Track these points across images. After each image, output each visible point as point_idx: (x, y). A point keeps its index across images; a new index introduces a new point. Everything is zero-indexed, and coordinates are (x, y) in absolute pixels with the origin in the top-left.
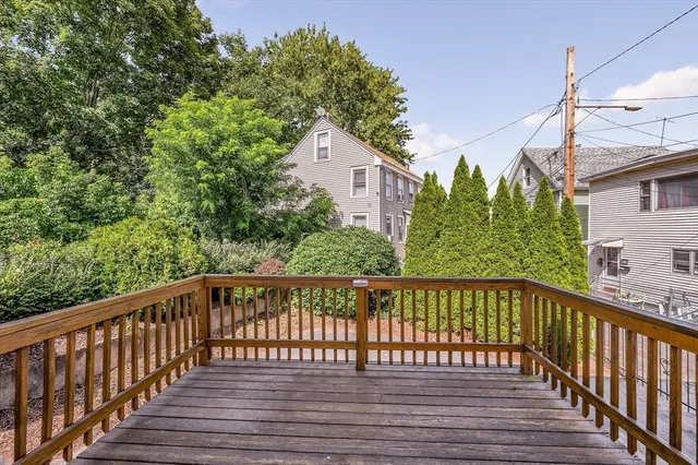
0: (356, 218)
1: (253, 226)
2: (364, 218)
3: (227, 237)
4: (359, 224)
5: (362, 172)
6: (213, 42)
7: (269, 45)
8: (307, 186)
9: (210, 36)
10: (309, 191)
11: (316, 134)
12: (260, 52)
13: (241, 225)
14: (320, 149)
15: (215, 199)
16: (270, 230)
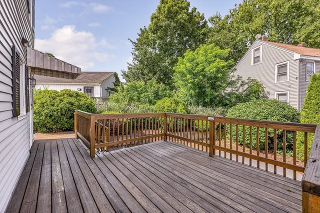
0: (279, 95)
1: (212, 101)
2: (285, 94)
3: (201, 105)
4: (282, 99)
5: (285, 66)
6: (205, 23)
7: (232, 11)
8: (245, 79)
9: (204, 21)
10: (246, 81)
11: (253, 50)
12: (228, 17)
13: (206, 100)
14: (255, 58)
15: (195, 90)
16: (220, 102)
